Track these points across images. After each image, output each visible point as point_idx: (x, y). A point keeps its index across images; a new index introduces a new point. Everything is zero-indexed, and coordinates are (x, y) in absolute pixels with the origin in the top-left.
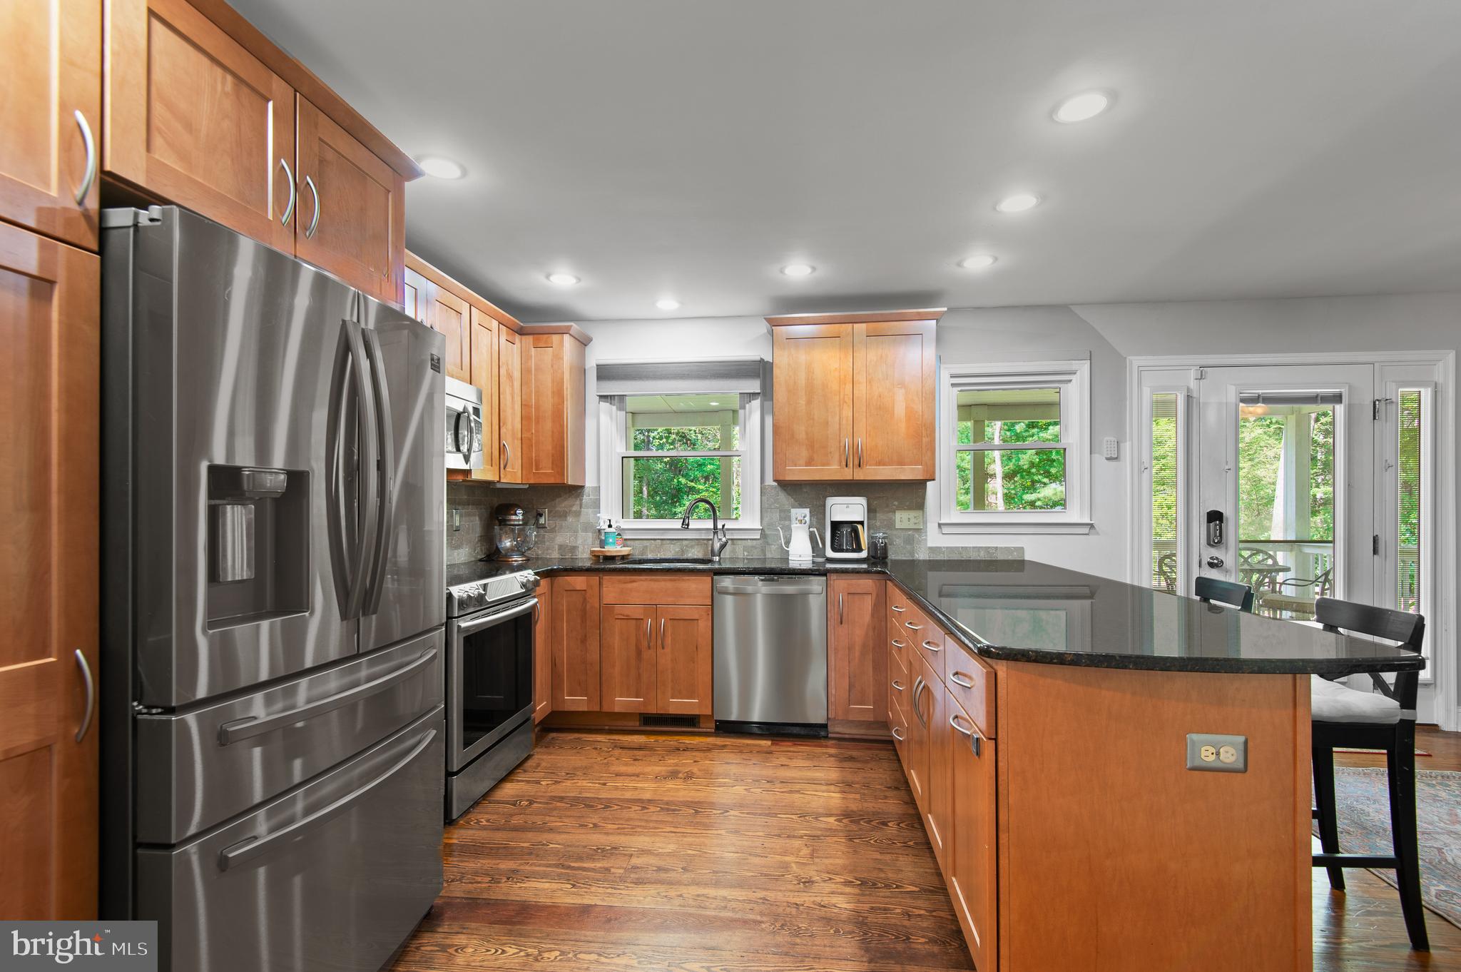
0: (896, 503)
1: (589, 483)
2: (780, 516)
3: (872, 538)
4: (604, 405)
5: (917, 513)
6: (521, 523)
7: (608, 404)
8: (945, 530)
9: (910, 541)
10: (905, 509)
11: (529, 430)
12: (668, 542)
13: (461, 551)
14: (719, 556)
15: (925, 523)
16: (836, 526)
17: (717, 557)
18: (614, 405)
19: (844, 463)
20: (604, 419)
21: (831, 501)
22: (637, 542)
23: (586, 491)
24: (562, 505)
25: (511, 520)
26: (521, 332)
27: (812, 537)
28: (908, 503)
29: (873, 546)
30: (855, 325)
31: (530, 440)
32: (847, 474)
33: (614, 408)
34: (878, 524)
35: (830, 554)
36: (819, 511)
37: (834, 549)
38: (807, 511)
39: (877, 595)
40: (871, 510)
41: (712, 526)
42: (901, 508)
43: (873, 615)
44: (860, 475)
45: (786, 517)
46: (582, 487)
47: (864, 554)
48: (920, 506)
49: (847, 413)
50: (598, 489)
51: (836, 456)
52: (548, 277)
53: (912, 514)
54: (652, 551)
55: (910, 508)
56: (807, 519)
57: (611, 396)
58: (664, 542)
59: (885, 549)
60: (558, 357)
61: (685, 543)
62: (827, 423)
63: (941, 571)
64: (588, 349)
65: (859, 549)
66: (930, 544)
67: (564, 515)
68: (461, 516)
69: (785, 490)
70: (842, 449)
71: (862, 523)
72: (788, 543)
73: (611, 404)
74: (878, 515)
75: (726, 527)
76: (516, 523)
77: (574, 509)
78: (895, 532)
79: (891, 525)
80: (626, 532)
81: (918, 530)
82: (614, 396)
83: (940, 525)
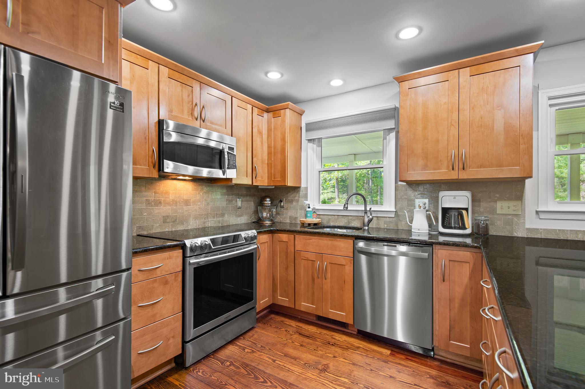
0: (498, 195)
1: (303, 185)
2: (407, 203)
3: (476, 220)
4: (310, 145)
5: (518, 203)
6: (270, 205)
7: (312, 144)
8: (542, 216)
9: (509, 223)
10: (505, 200)
11: (271, 159)
12: (341, 217)
13: (242, 218)
14: (368, 226)
15: (523, 210)
16: (445, 211)
17: (367, 227)
18: (315, 144)
19: (451, 168)
20: (310, 152)
21: (442, 194)
22: (325, 216)
23: (301, 189)
24: (291, 196)
25: (264, 204)
26: (268, 111)
27: (429, 218)
28: (507, 196)
29: (476, 225)
30: (460, 70)
31: (271, 164)
32: (453, 175)
33: (315, 146)
34: (482, 210)
35: (441, 229)
36: (435, 200)
37: (444, 226)
38: (426, 201)
39: (474, 264)
40: (474, 200)
41: (364, 209)
42: (501, 199)
43: (470, 278)
44: (463, 176)
45: (411, 205)
46: (299, 187)
47: (468, 231)
48: (520, 197)
49: (454, 132)
50: (306, 188)
51: (445, 163)
52: (266, 74)
53: (511, 204)
54: (333, 222)
55: (509, 199)
56: (427, 205)
57: (313, 139)
58: (339, 217)
59: (486, 228)
60: (283, 121)
61: (350, 218)
62: (438, 141)
63: (539, 247)
64: (303, 117)
65: (464, 228)
66: (528, 226)
67: (291, 201)
68: (242, 201)
69: (411, 187)
70: (449, 158)
71: (466, 209)
72: (411, 221)
73: (313, 144)
74: (482, 204)
75: (372, 209)
76: (268, 205)
77: (296, 198)
78: (496, 216)
79: (493, 211)
80: (320, 211)
81: (517, 215)
82: (315, 139)
83: (537, 212)
